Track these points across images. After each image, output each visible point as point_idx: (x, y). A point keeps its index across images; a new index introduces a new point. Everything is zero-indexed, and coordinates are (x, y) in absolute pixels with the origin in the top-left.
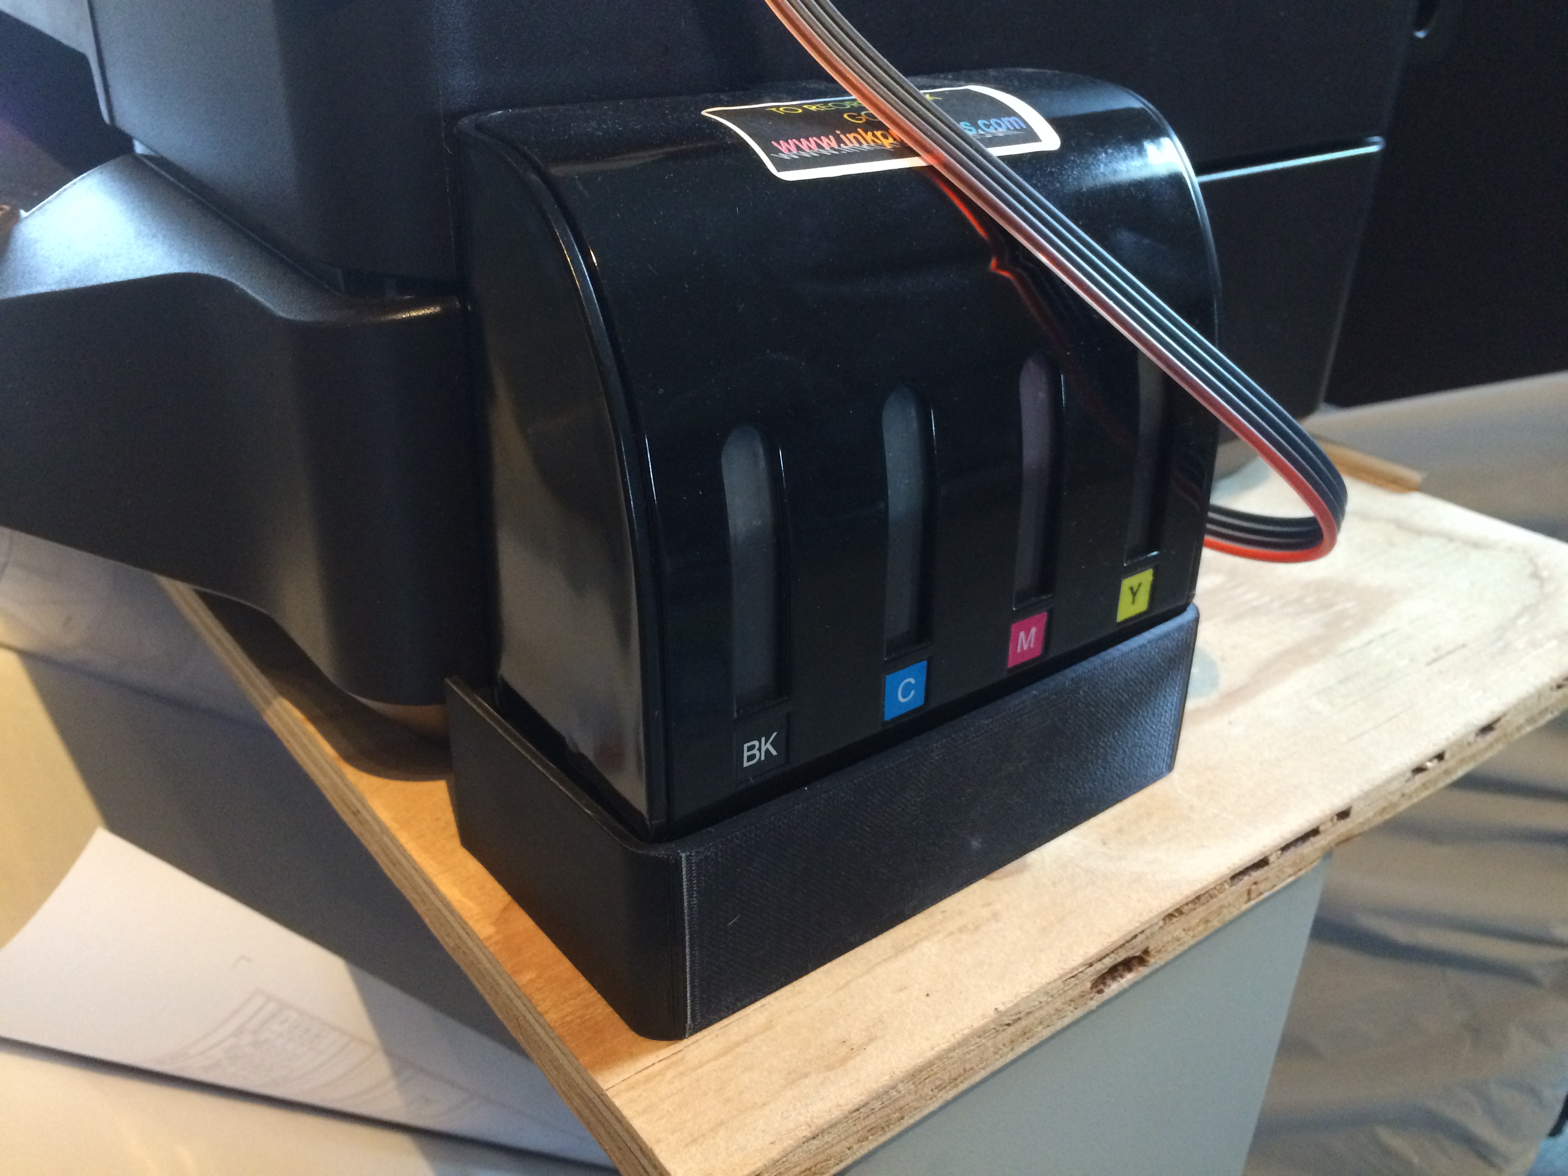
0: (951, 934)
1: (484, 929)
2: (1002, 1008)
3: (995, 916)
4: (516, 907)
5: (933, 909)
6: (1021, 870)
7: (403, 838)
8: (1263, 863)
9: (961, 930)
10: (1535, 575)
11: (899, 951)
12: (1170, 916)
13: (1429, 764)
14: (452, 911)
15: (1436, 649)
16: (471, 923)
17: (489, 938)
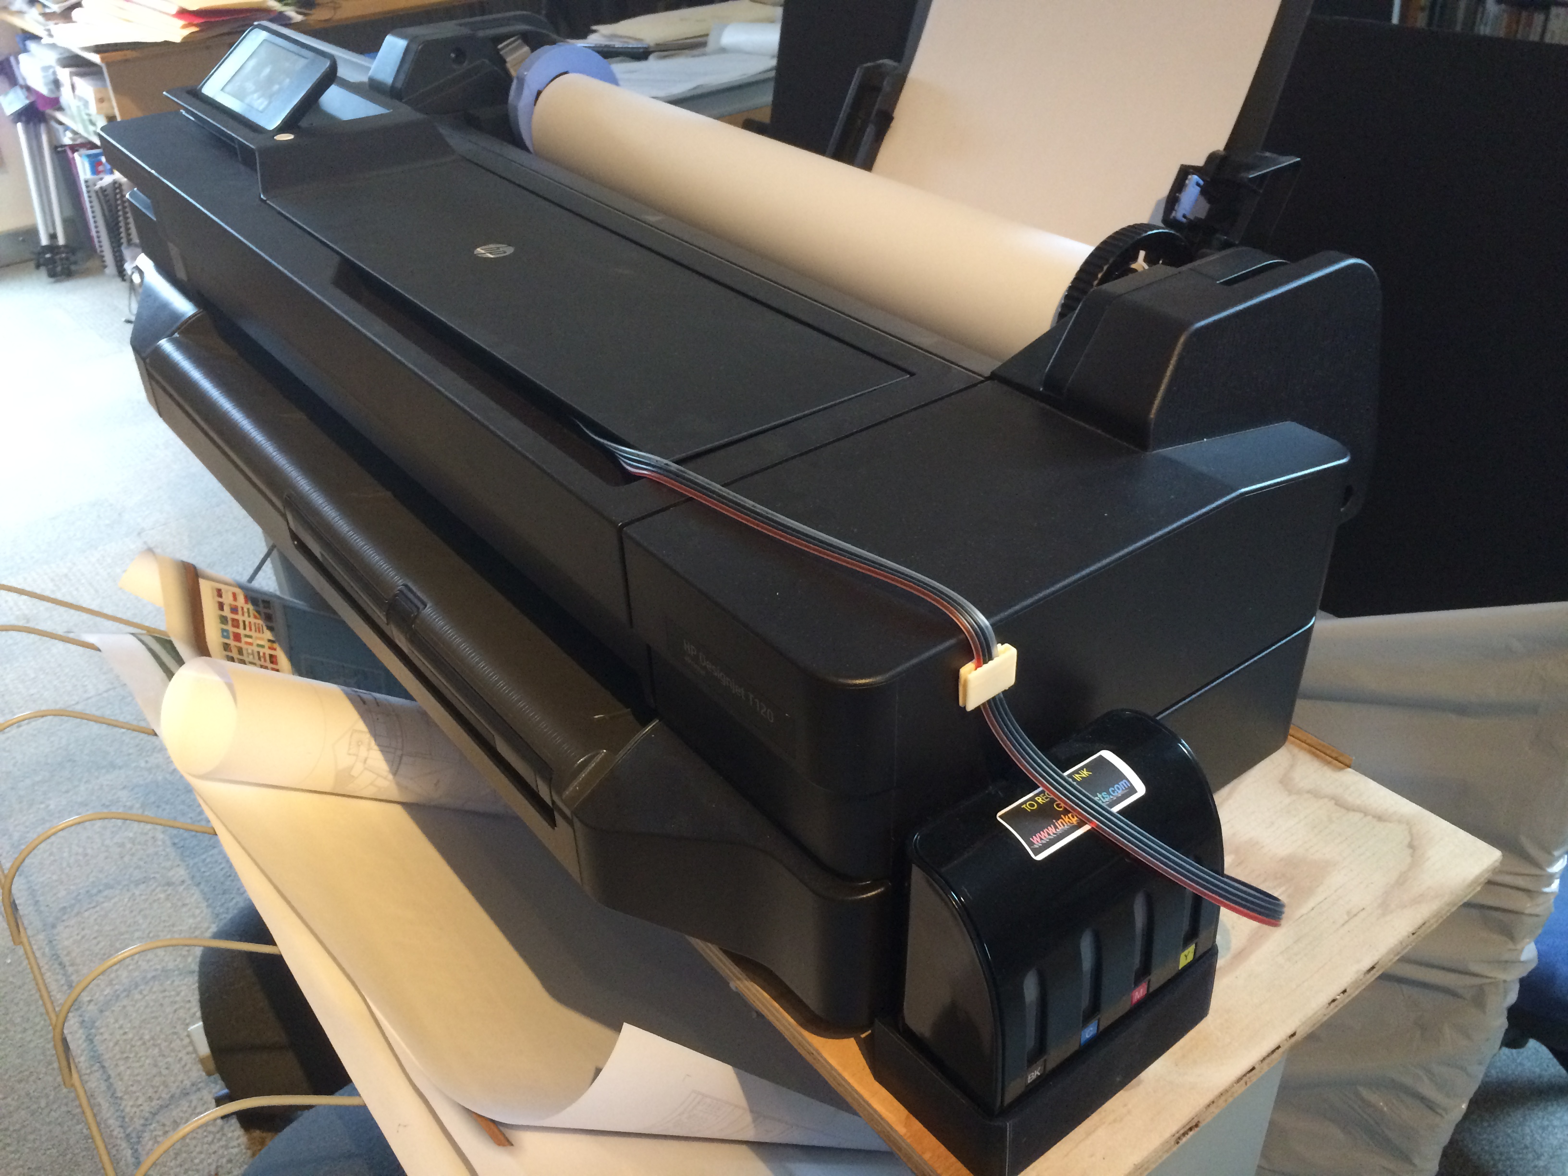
0: (1110, 1124)
1: (901, 1130)
2: (1136, 1163)
3: (1129, 1112)
4: (911, 1116)
5: (1099, 1110)
6: (1138, 1084)
7: (846, 1075)
8: (1253, 1069)
9: (1115, 1121)
10: (1411, 846)
11: (1088, 1134)
12: (1209, 1106)
13: (1338, 997)
14: (882, 1119)
15: (1348, 913)
16: (894, 1126)
17: (905, 1134)
